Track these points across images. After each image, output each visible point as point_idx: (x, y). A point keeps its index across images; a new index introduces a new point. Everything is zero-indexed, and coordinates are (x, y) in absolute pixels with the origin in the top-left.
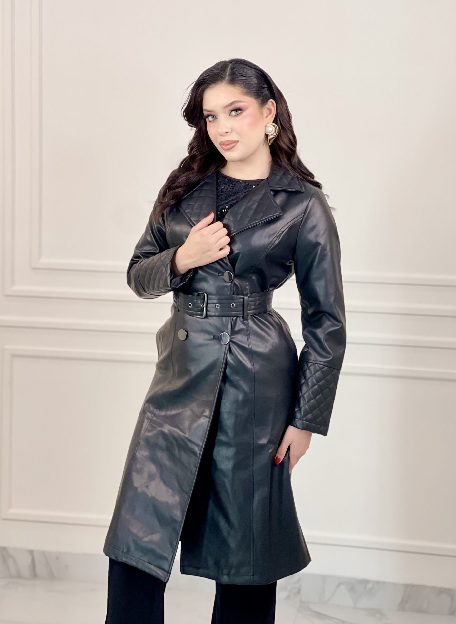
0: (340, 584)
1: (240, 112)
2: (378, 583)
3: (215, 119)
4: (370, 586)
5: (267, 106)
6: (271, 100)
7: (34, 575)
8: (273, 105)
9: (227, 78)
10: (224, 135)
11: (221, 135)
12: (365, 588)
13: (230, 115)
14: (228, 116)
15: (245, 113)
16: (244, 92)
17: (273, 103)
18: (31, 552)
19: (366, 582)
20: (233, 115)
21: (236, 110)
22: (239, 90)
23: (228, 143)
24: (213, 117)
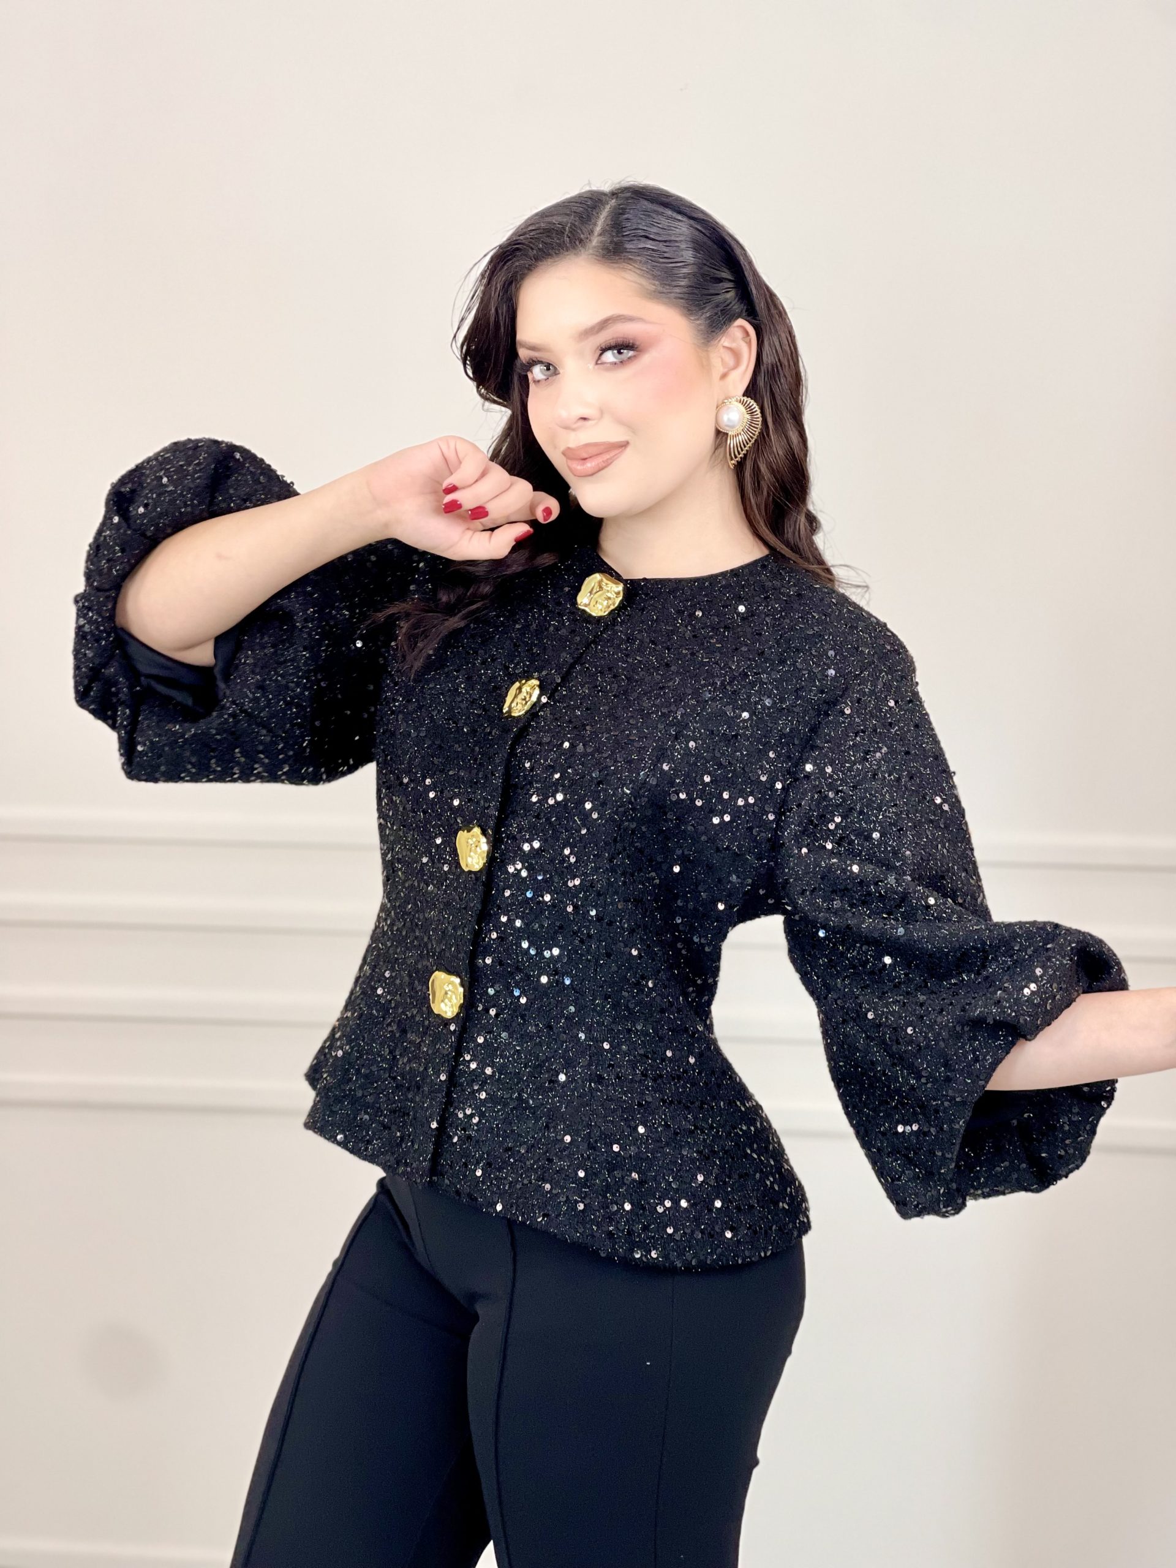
1: (631, 353)
3: (552, 375)
5: (724, 342)
6: (740, 322)
8: (747, 339)
9: (595, 241)
11: (567, 427)
13: (597, 364)
15: (646, 359)
16: (647, 289)
17: (747, 334)
20: (607, 363)
21: (621, 346)
22: (630, 283)
23: (590, 452)
24: (548, 369)
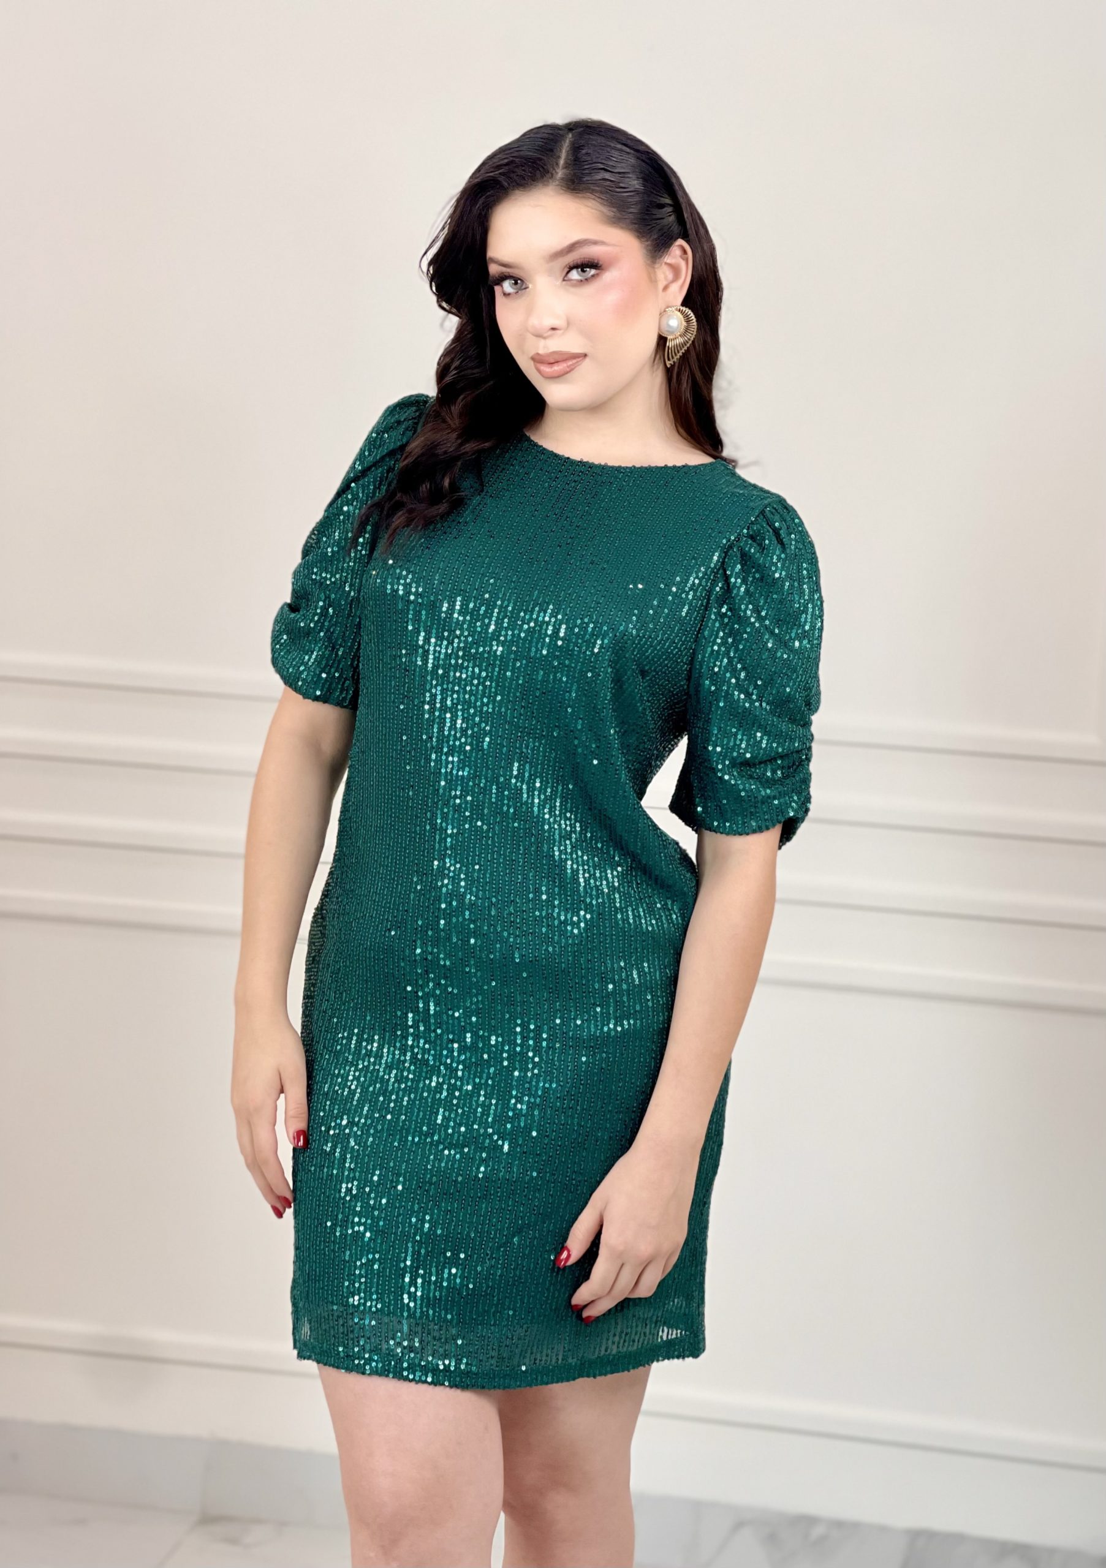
3: (521, 289)
10: (545, 335)
11: (539, 336)
14: (559, 283)
16: (607, 216)
20: (573, 280)
22: (593, 211)
23: (557, 357)
24: (516, 283)
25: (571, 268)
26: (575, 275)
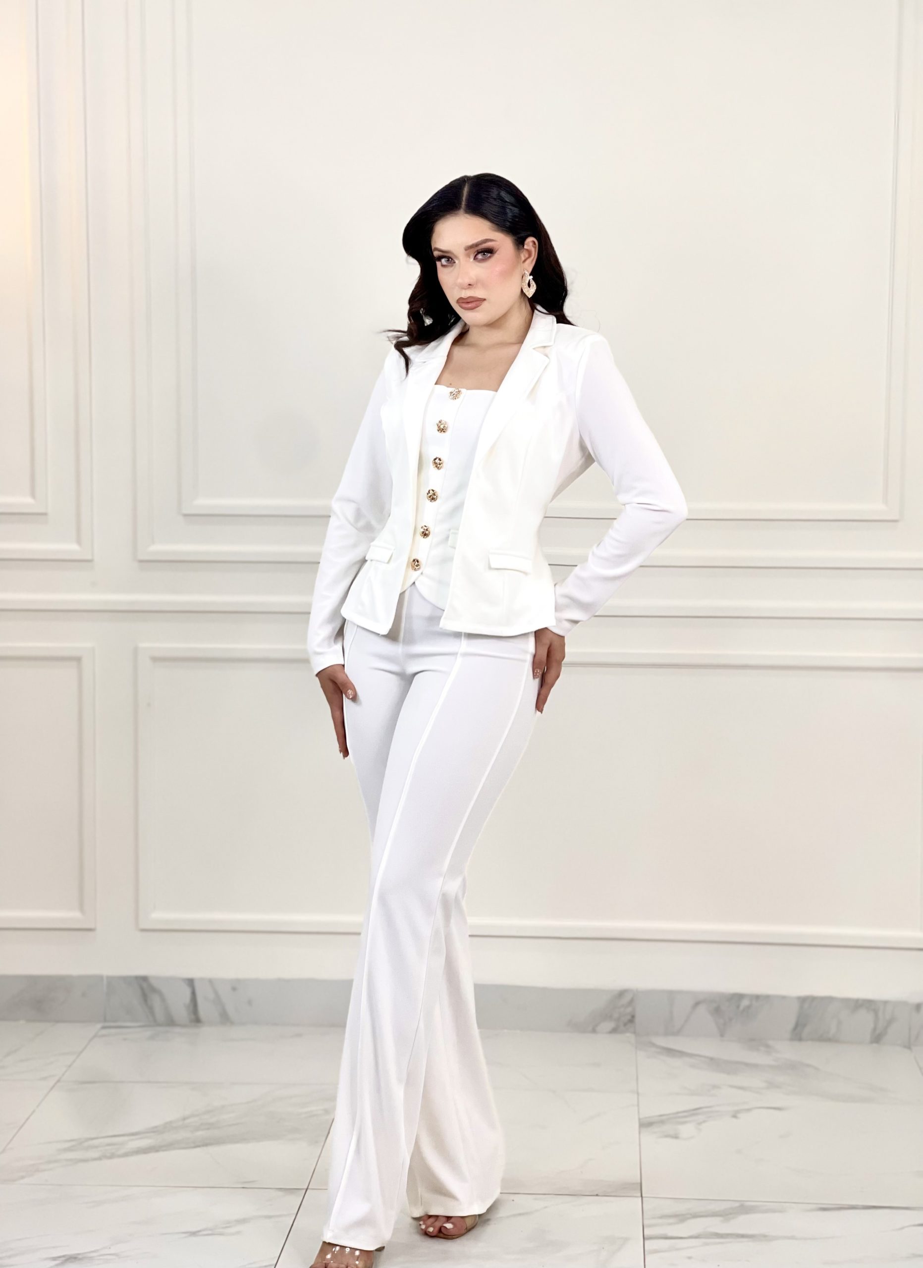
0: (697, 1004)
1: (489, 255)
2: (757, 997)
3: (451, 263)
4: (745, 1003)
7: (196, 1020)
10: (465, 288)
11: (461, 289)
12: (738, 1007)
13: (474, 259)
14: (472, 260)
15: (496, 256)
18: (191, 982)
19: (740, 997)
20: (479, 259)
23: (472, 300)
24: (448, 260)
25: (479, 253)
26: (480, 256)
